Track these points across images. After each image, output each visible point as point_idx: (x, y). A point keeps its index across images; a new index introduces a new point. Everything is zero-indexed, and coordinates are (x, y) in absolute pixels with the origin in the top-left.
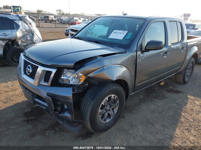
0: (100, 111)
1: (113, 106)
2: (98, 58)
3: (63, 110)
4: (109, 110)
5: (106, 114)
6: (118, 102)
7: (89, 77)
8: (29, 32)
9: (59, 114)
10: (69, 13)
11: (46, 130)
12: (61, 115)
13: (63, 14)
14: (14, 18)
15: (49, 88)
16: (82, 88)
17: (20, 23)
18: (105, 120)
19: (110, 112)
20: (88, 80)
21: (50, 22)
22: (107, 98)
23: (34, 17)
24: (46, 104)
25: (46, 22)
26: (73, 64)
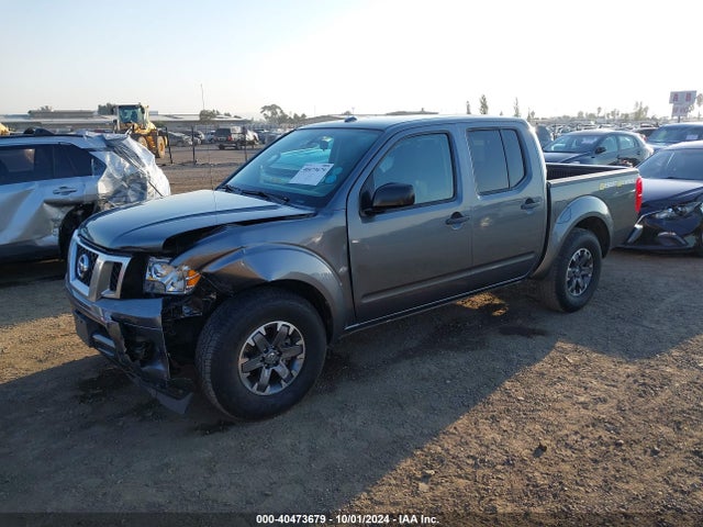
0: (242, 361)
1: (285, 351)
2: (229, 228)
3: (150, 358)
4: (277, 364)
5: (266, 374)
6: (302, 342)
7: (206, 274)
8: (133, 181)
9: (143, 366)
10: (304, 116)
11: (122, 415)
12: (146, 368)
13: (284, 119)
14: (92, 146)
15: (117, 303)
16: (202, 307)
17: (107, 158)
18: (262, 388)
19: (278, 369)
20: (207, 282)
21: (236, 149)
22: (262, 329)
23: (186, 133)
24: (111, 343)
25: (222, 148)
26: (162, 243)
